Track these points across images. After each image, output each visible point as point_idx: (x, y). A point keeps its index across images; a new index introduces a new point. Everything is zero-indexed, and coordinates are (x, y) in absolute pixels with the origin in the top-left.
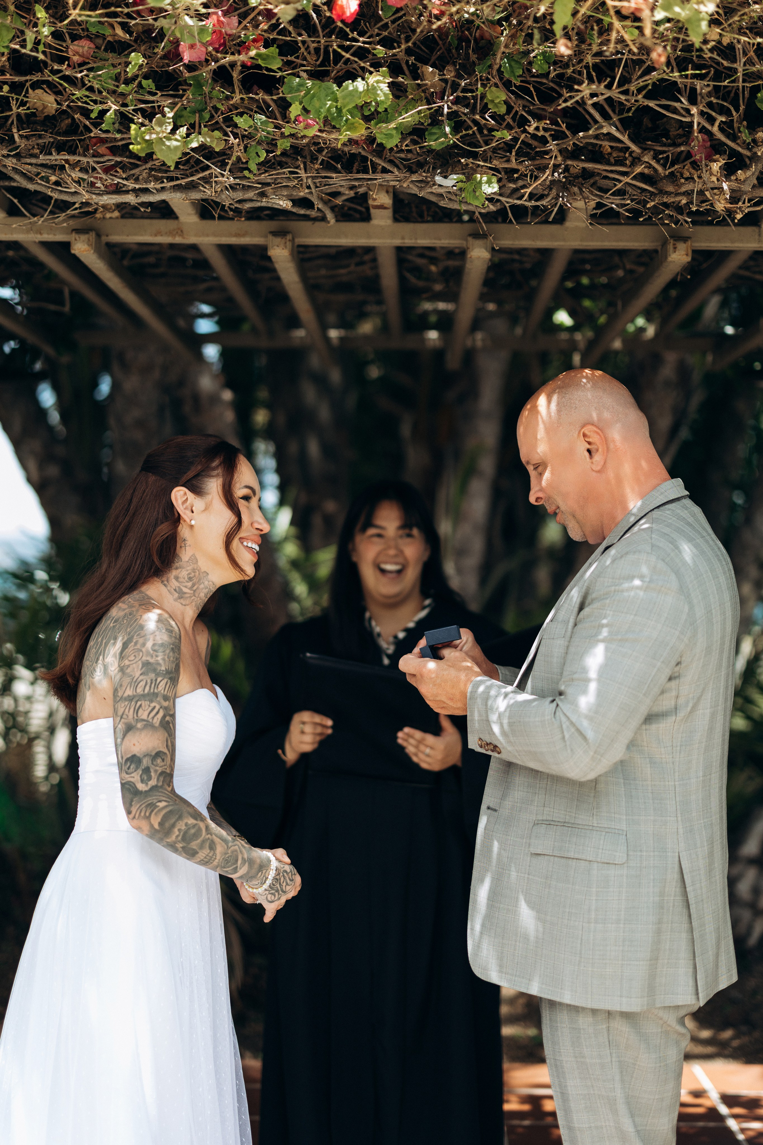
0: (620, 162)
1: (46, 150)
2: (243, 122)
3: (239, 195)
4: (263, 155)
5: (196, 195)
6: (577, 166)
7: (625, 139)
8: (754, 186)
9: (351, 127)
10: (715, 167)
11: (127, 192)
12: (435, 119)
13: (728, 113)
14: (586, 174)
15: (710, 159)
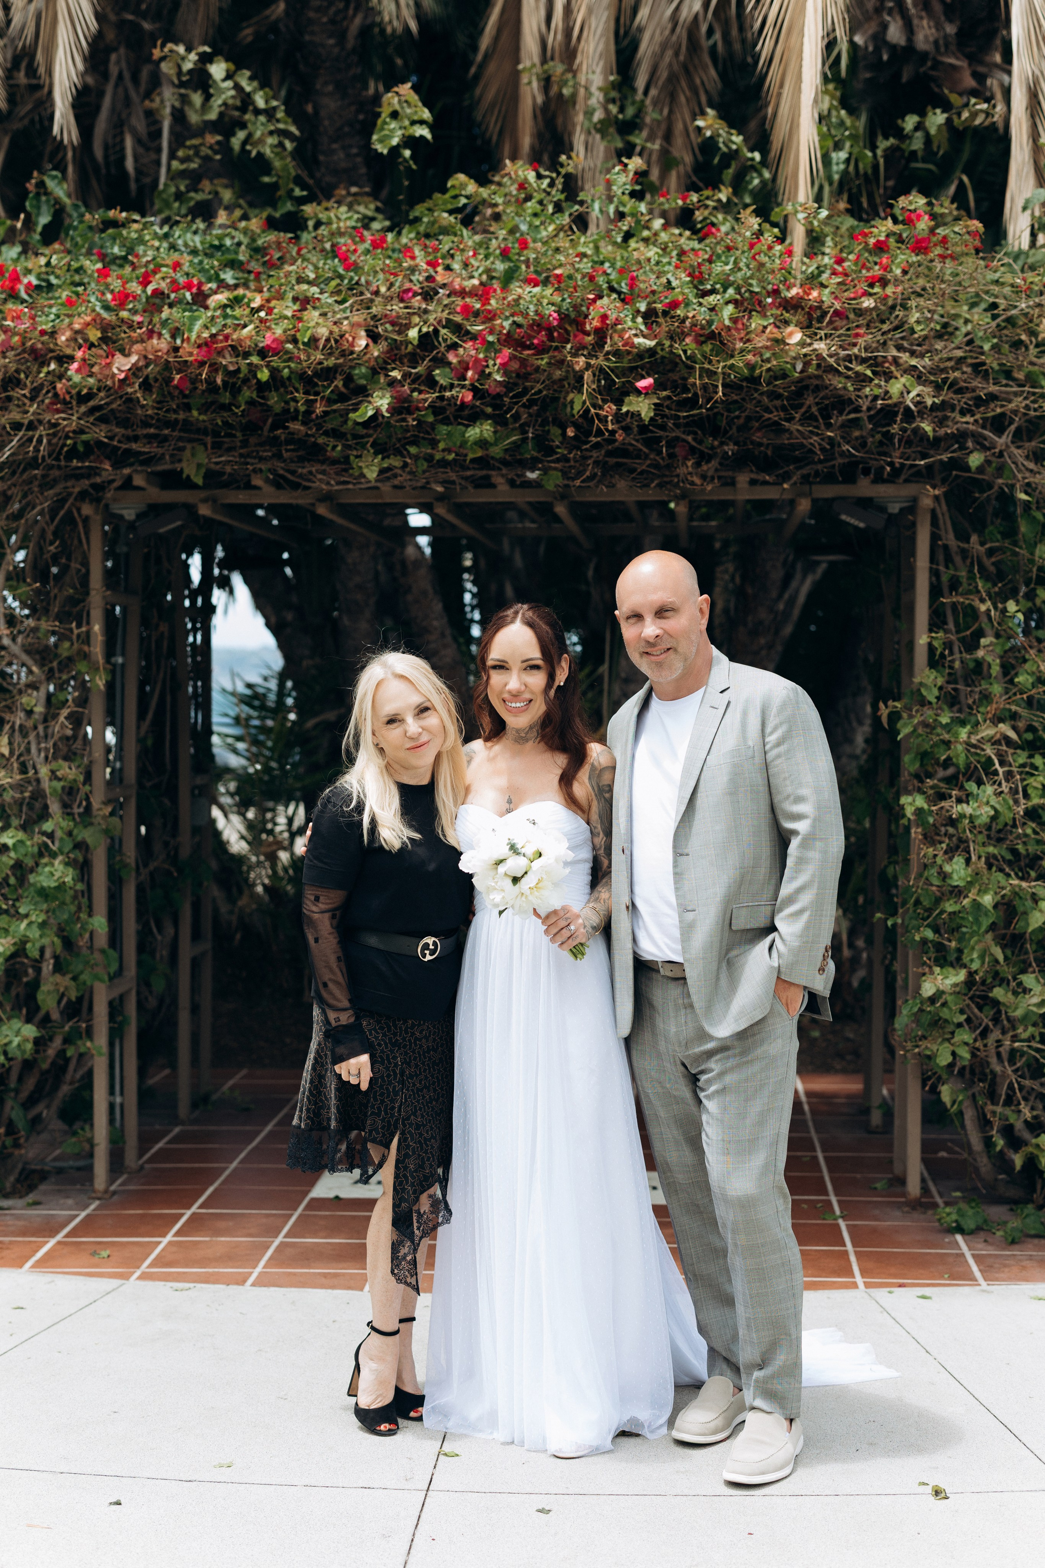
0: (638, 457)
1: (301, 460)
2: (413, 450)
3: (414, 484)
4: (426, 464)
5: (388, 484)
6: (612, 461)
7: (639, 446)
8: (716, 470)
9: (474, 452)
10: (690, 463)
11: (348, 483)
12: (524, 440)
13: (695, 433)
14: (618, 465)
15: (686, 458)
